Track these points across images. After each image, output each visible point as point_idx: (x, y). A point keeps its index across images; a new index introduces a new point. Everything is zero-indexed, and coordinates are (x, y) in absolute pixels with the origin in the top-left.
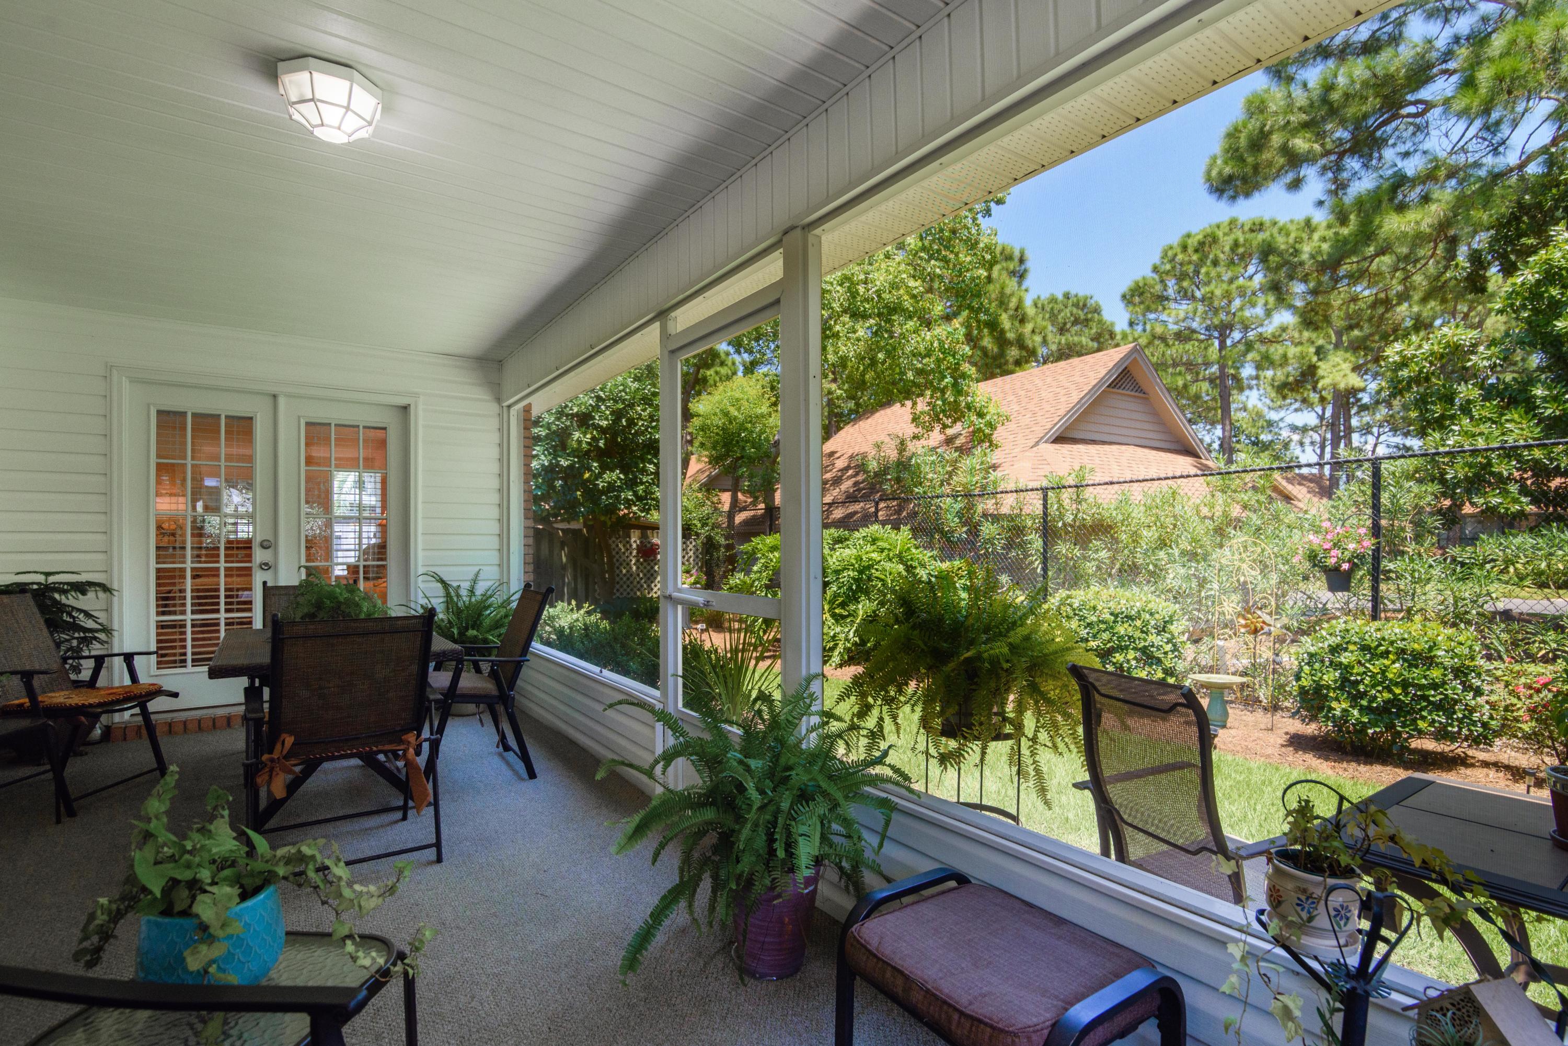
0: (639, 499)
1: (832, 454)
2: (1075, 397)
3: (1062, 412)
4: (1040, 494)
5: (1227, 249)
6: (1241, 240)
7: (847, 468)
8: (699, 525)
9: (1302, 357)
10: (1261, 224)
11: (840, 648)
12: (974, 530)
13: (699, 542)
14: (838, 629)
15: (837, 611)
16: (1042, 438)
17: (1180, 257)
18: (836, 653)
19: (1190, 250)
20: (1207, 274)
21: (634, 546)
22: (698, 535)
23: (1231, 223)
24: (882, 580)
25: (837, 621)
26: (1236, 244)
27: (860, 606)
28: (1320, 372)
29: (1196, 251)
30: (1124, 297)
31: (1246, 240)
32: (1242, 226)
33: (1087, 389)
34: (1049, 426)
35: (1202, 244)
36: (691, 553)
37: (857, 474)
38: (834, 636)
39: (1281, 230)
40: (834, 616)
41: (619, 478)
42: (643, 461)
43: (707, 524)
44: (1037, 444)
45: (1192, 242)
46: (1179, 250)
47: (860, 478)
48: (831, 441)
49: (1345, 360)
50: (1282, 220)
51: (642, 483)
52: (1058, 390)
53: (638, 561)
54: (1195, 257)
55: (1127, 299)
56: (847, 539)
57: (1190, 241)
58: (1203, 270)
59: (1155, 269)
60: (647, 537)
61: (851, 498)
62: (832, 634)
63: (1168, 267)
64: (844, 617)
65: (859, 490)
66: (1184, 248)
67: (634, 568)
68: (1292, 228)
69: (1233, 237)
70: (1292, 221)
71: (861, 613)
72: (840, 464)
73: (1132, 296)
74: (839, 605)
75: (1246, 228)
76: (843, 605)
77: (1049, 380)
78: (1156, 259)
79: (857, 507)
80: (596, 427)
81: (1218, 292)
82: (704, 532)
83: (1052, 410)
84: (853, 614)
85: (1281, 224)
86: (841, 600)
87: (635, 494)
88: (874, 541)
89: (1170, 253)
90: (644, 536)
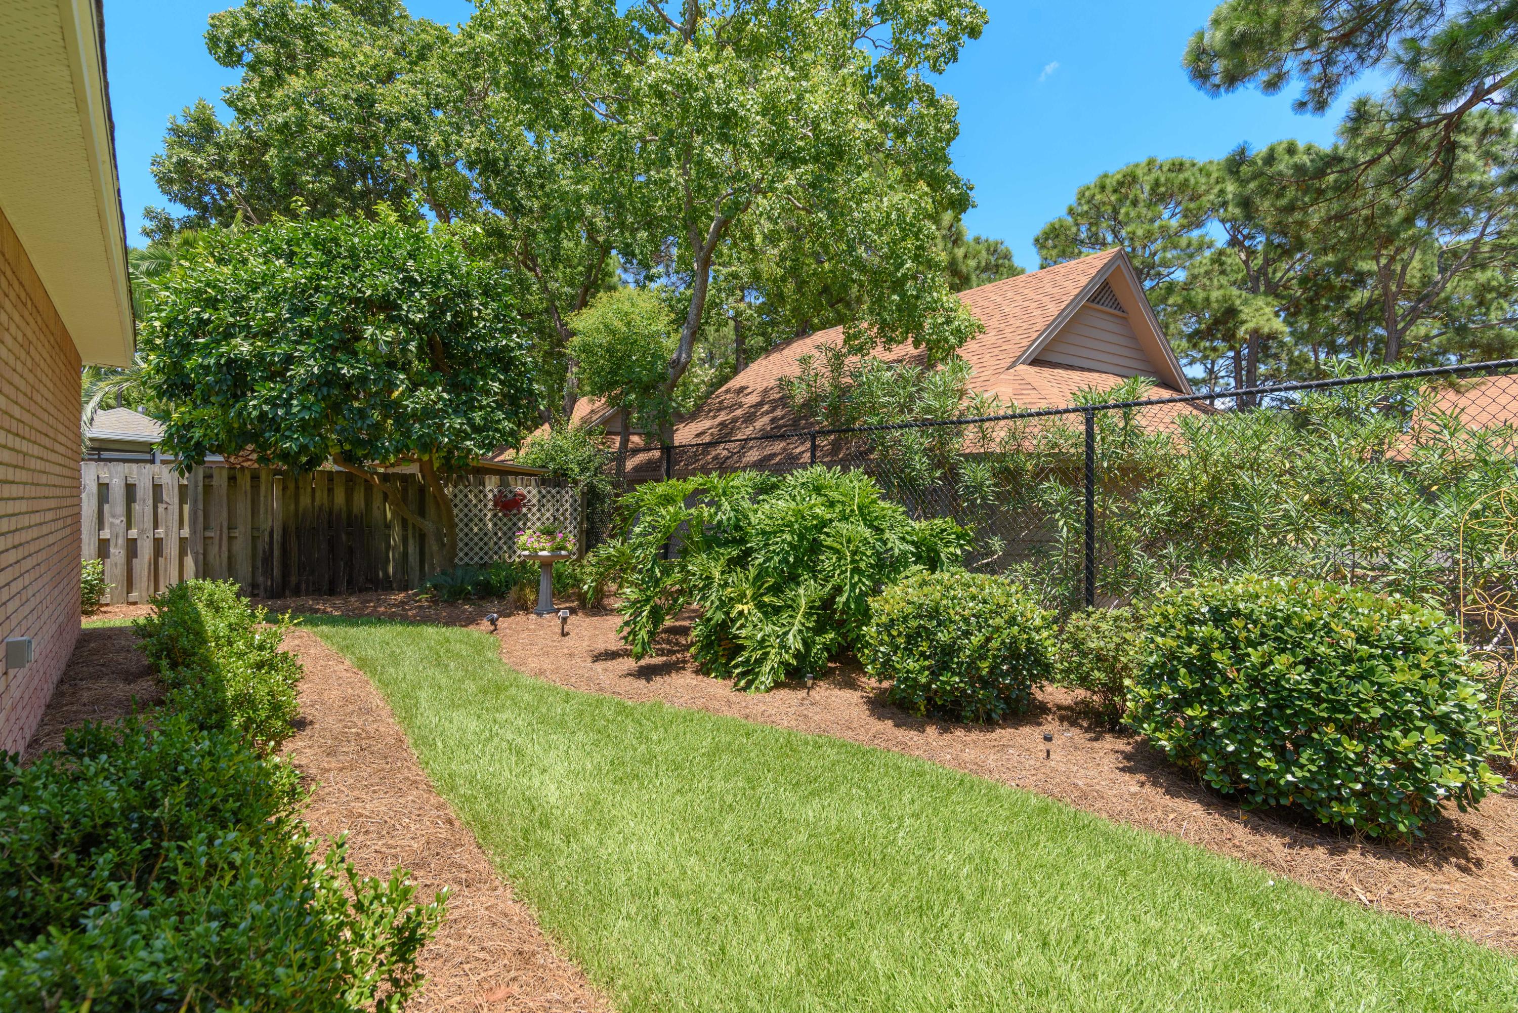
0: (476, 429)
1: (742, 389)
2: (1054, 310)
3: (1040, 326)
4: (1080, 417)
5: (1147, 188)
6: (1163, 179)
7: (760, 404)
8: (577, 470)
9: (1225, 299)
10: (1181, 164)
11: (773, 660)
12: (952, 476)
13: (577, 491)
14: (769, 629)
15: (766, 599)
16: (1019, 357)
17: (1098, 197)
18: (766, 668)
19: (1109, 189)
20: (1127, 214)
21: (490, 496)
22: (576, 482)
23: (1149, 164)
24: (837, 551)
25: (765, 614)
26: (1157, 183)
27: (801, 591)
28: (1243, 316)
29: (1115, 191)
30: (1037, 241)
31: (1167, 180)
32: (1161, 167)
33: (1067, 300)
34: (1025, 343)
35: (1121, 184)
36: (567, 505)
37: (774, 409)
38: (763, 640)
39: (1201, 170)
40: (761, 606)
41: (440, 398)
42: (484, 376)
43: (588, 469)
44: (1013, 365)
45: (1111, 183)
46: (1097, 191)
47: (779, 413)
48: (742, 374)
49: (1268, 304)
50: (1201, 161)
51: (481, 408)
52: (1026, 304)
53: (495, 515)
54: (1113, 198)
55: (1040, 243)
56: (775, 487)
57: (1108, 181)
58: (1123, 211)
59: (1071, 212)
60: (509, 485)
61: (767, 437)
62: (759, 636)
63: (1086, 208)
64: (777, 610)
65: (779, 427)
66: (1103, 188)
67: (490, 525)
68: (1214, 168)
69: (1153, 176)
70: (1211, 162)
71: (803, 602)
72: (753, 399)
73: (1047, 239)
74: (769, 589)
75: (1165, 169)
76: (776, 590)
77: (1010, 294)
78: (1072, 200)
79: (778, 446)
80: (406, 322)
81: (1140, 232)
82: (584, 478)
83: (1025, 325)
84: (792, 607)
85: (1201, 164)
86: (771, 581)
87: (470, 422)
88: (818, 490)
89: (1087, 194)
90: (504, 484)
